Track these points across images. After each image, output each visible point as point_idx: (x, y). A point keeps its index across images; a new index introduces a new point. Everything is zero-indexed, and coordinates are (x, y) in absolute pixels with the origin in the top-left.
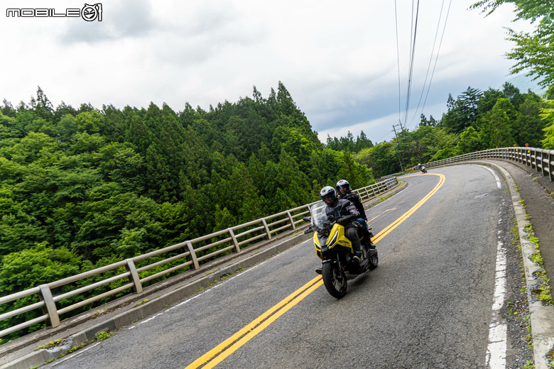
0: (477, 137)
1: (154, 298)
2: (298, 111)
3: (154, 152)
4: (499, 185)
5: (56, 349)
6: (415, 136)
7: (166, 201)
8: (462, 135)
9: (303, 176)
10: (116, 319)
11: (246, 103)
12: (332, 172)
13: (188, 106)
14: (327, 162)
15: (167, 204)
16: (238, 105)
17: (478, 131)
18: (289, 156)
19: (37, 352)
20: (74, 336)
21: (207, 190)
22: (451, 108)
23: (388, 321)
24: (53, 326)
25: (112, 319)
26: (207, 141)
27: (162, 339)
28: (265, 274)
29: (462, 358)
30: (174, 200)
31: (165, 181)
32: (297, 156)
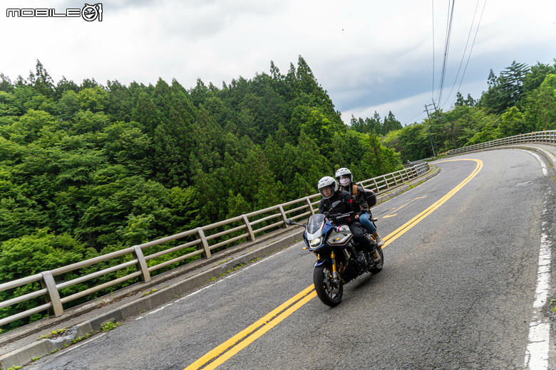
0: (521, 118)
1: (163, 288)
2: (320, 89)
3: (162, 132)
4: (545, 172)
5: (60, 339)
6: (450, 117)
7: (176, 186)
8: (503, 116)
9: (324, 160)
10: (123, 309)
11: (262, 80)
12: (356, 156)
13: (200, 82)
14: (351, 145)
15: (176, 189)
16: (254, 82)
17: (523, 112)
18: (308, 138)
19: (40, 342)
20: (78, 325)
21: (219, 174)
22: (492, 86)
23: (416, 316)
24: (57, 315)
25: (118, 309)
26: (220, 121)
27: (171, 330)
28: (281, 264)
29: (498, 358)
30: (185, 185)
31: (174, 164)
32: (318, 138)
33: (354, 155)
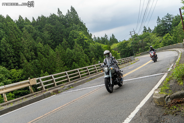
0: (171, 39)
2: (82, 23)
3: (5, 42)
6: (141, 38)
7: (12, 69)
8: (164, 37)
9: (86, 56)
11: (53, 16)
12: (101, 54)
13: (20, 17)
14: (98, 50)
15: (14, 70)
16: (50, 18)
17: (172, 36)
21: (35, 63)
22: (159, 24)
26: (33, 37)
31: (11, 58)
32: (82, 46)
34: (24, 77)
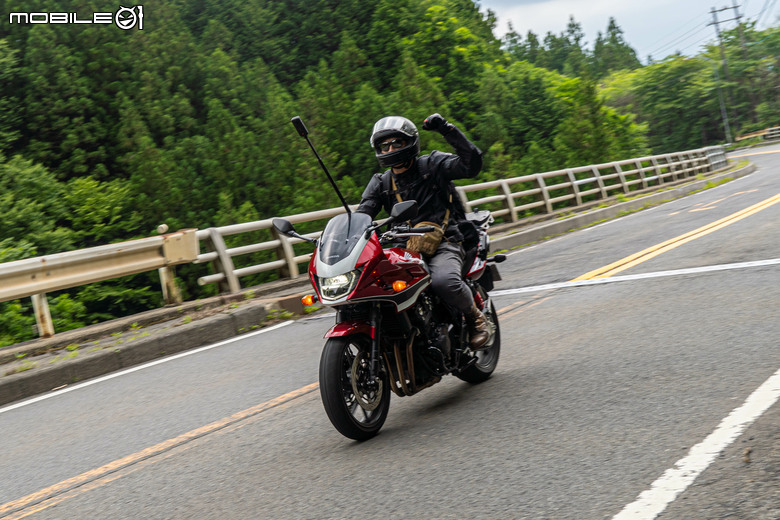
3: (50, 39)
7: (80, 175)
12: (539, 127)
14: (526, 99)
15: (85, 184)
18: (423, 75)
21: (190, 152)
30: (100, 174)
31: (76, 120)
32: (444, 75)
33: (533, 124)
34: (132, 223)
